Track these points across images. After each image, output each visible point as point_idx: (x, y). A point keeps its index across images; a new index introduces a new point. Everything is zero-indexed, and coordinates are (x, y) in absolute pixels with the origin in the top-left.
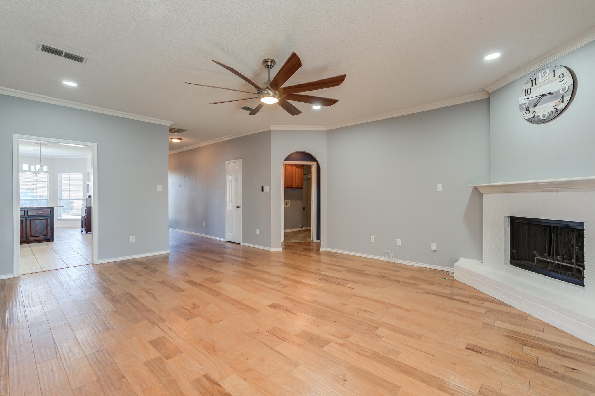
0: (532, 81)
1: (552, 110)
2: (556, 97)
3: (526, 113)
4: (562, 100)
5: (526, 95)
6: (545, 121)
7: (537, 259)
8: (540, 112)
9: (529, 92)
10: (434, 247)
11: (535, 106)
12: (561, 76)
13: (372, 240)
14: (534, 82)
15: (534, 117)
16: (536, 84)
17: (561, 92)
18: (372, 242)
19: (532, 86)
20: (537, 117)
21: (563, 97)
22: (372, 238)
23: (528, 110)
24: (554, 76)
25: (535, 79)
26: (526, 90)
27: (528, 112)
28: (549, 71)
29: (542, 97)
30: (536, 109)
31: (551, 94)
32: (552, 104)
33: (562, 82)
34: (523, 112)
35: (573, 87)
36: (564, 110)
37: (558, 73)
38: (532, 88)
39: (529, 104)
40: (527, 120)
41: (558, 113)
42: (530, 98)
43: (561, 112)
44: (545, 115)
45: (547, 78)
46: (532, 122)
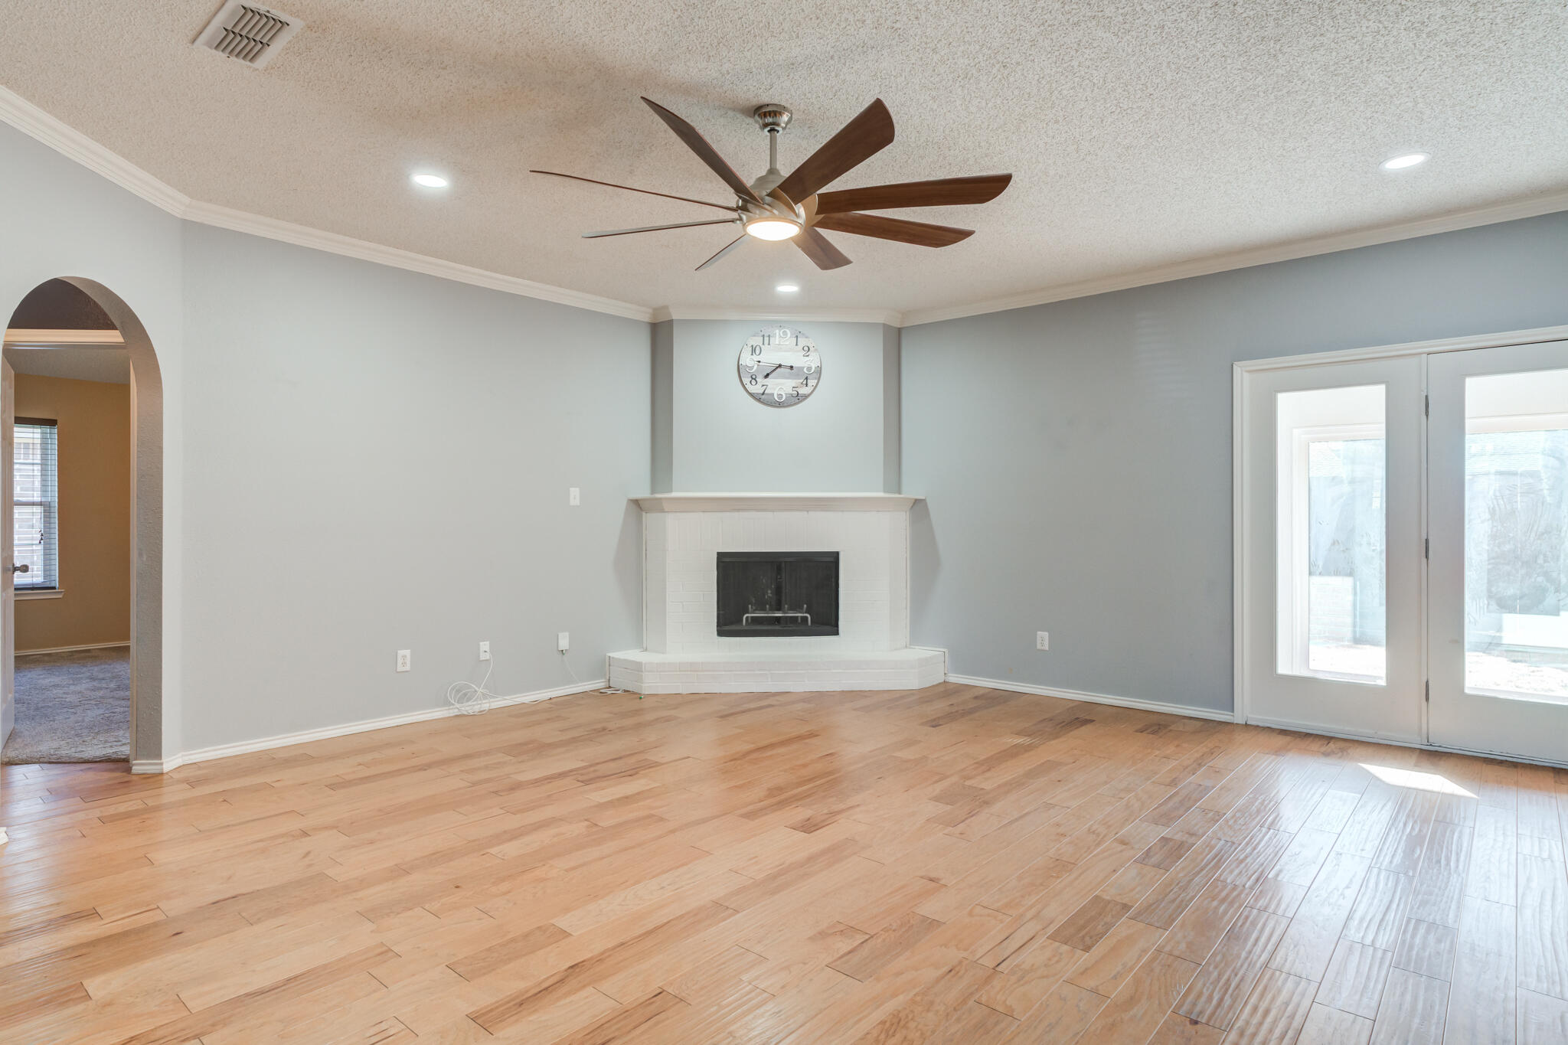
0: (763, 336)
1: (791, 392)
2: (797, 376)
3: (751, 382)
4: (805, 382)
5: (752, 355)
6: (779, 405)
7: (747, 617)
8: (775, 389)
9: (758, 352)
10: (564, 643)
11: (767, 376)
12: (806, 349)
13: (404, 664)
14: (766, 339)
15: (763, 394)
16: (769, 344)
17: (805, 370)
18: (404, 669)
19: (763, 344)
20: (768, 394)
21: (807, 378)
22: (404, 657)
23: (755, 379)
24: (797, 345)
25: (769, 336)
26: (752, 346)
27: (754, 382)
28: (792, 334)
29: (777, 368)
30: (767, 381)
31: (792, 367)
32: (792, 383)
33: (807, 358)
34: (746, 380)
35: (819, 370)
36: (806, 397)
37: (802, 342)
38: (762, 347)
39: (757, 370)
40: (751, 395)
41: (798, 398)
42: (759, 362)
43: (804, 400)
44: (780, 396)
45: (787, 343)
46: (759, 400)
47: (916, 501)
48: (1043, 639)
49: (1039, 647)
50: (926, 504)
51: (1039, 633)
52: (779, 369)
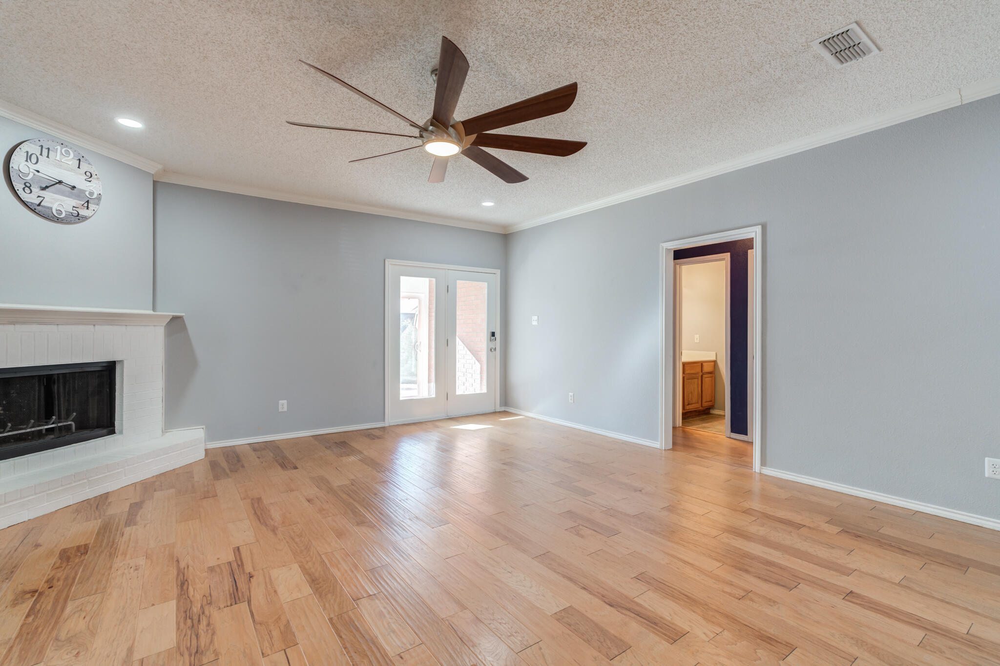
0: (42, 146)
1: (71, 211)
2: (78, 197)
3: (23, 189)
4: (86, 205)
5: (27, 161)
6: (58, 220)
8: (53, 204)
9: (34, 160)
11: (43, 189)
12: (88, 174)
14: (45, 151)
15: (39, 205)
16: (48, 157)
17: (87, 194)
19: (41, 154)
20: (44, 207)
21: (88, 202)
23: (29, 187)
24: (79, 167)
25: (49, 149)
26: (27, 153)
27: (27, 190)
28: (74, 156)
29: (57, 183)
30: (43, 193)
31: (74, 187)
32: (73, 202)
33: (89, 184)
34: (18, 186)
35: (99, 197)
36: (85, 218)
37: (85, 167)
38: (40, 157)
39: (32, 179)
40: (24, 203)
41: (78, 218)
42: (38, 171)
43: (83, 221)
44: (60, 212)
45: (70, 163)
46: (33, 211)
47: (175, 319)
48: (283, 405)
49: (280, 410)
50: (183, 319)
51: (280, 401)
52: (58, 185)
